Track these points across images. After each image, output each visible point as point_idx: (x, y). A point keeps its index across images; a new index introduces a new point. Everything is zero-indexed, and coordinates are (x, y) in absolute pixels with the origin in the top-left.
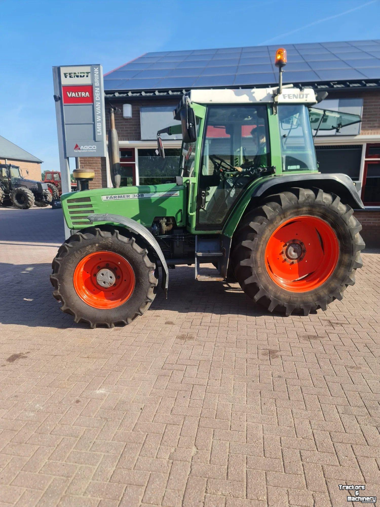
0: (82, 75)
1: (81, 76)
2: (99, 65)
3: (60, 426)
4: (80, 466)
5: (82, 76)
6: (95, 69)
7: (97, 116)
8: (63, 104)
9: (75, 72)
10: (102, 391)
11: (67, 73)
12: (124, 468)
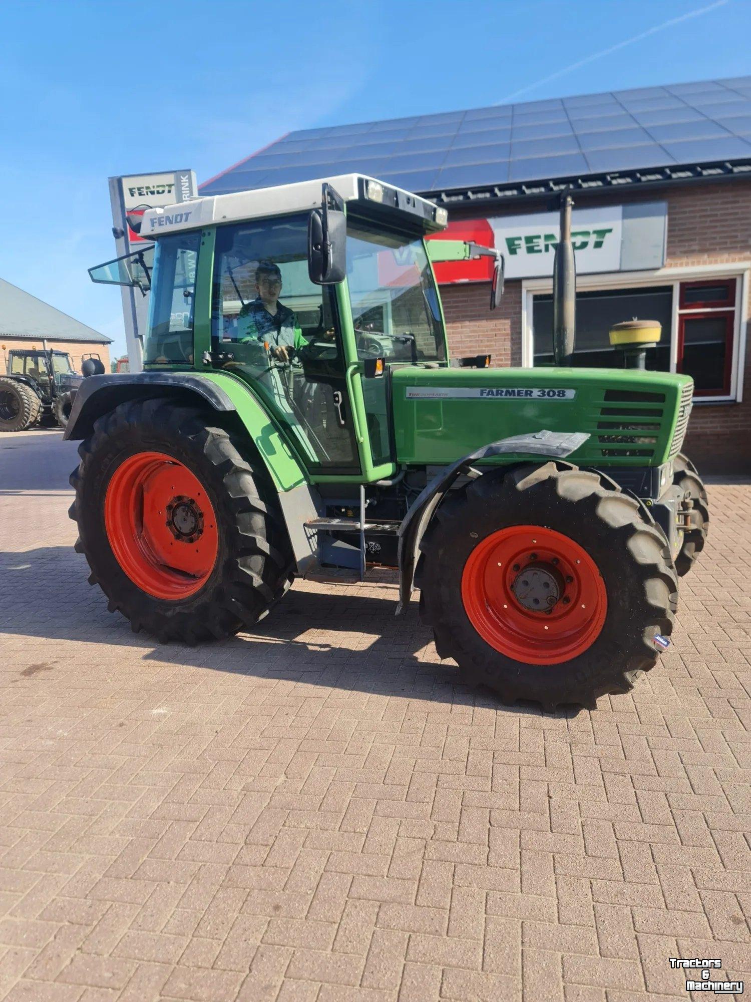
0: (161, 189)
1: (158, 192)
2: (189, 170)
3: (90, 756)
4: (111, 802)
5: (160, 191)
6: (182, 177)
7: (190, 260)
8: (130, 242)
9: (147, 185)
10: (162, 711)
11: (135, 189)
12: (173, 802)
